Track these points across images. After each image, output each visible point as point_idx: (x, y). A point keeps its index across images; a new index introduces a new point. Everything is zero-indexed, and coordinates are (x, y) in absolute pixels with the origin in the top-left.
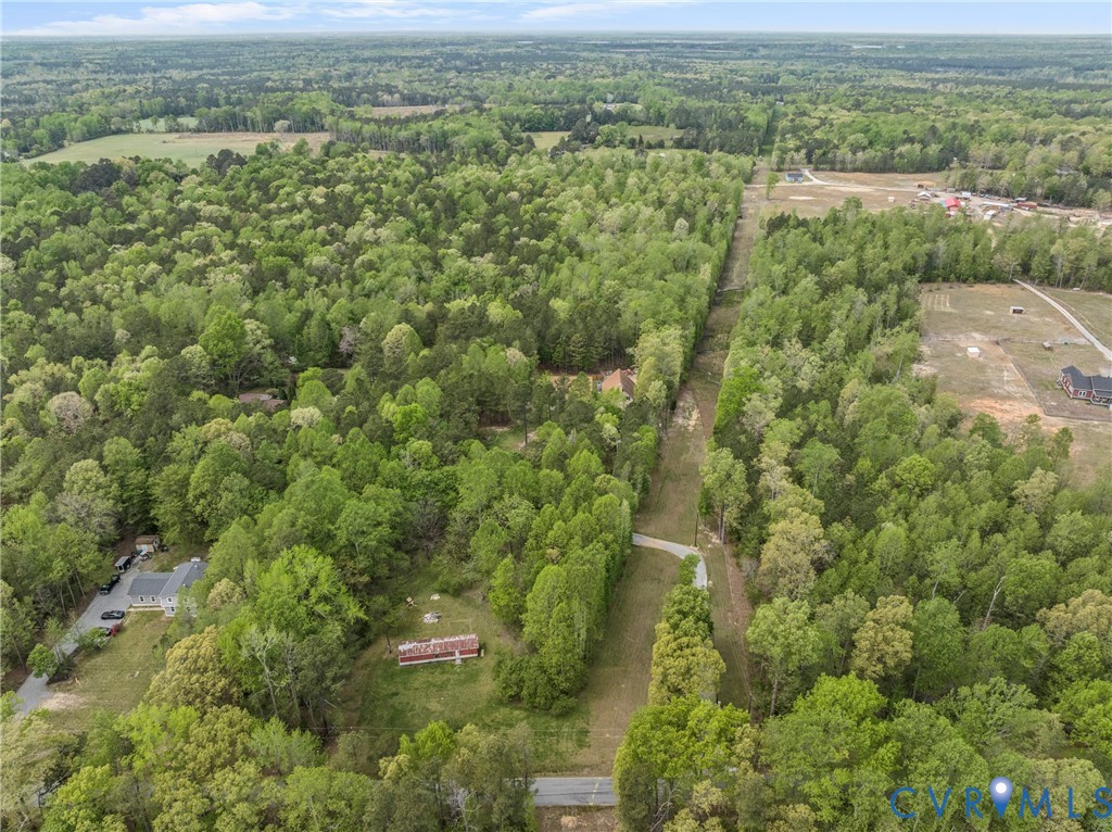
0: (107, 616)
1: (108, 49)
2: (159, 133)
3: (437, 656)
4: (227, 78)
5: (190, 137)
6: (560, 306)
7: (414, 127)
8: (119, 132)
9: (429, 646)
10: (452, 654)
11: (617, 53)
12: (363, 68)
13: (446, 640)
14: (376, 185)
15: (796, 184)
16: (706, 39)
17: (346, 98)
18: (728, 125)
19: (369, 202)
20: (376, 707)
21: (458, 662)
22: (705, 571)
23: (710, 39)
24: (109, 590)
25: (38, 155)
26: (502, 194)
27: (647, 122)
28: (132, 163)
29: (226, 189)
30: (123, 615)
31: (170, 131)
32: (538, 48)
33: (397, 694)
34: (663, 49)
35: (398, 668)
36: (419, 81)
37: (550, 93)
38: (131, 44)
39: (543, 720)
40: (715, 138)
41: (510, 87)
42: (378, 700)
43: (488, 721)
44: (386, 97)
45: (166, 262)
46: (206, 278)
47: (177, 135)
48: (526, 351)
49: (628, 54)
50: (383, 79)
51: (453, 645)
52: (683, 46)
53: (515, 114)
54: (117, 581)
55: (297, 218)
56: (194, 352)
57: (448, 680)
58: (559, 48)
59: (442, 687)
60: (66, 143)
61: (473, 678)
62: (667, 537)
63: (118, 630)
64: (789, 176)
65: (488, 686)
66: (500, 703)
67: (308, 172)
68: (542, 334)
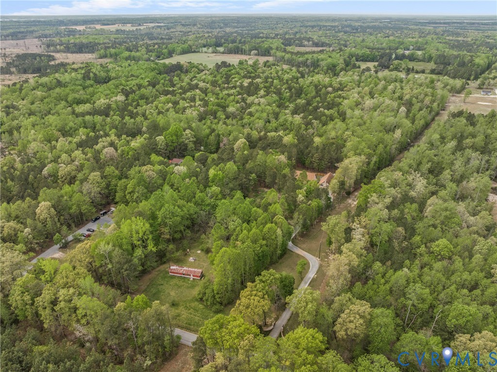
0: (89, 230)
1: (209, 19)
2: (208, 53)
3: (184, 275)
4: (247, 32)
5: (219, 55)
6: (317, 140)
7: (306, 56)
8: (195, 52)
9: (181, 270)
10: (190, 275)
11: (429, 26)
12: (304, 30)
13: (190, 269)
14: (272, 80)
15: (486, 96)
16: (484, 20)
17: (288, 43)
18: (462, 64)
19: (265, 87)
20: (152, 287)
21: (191, 279)
22: (316, 270)
23: (487, 20)
24: (94, 221)
25: (162, 59)
26: (324, 88)
27: (423, 60)
28: (187, 64)
29: (214, 77)
30: (93, 231)
31: (213, 53)
32: (390, 23)
33: (162, 285)
34: (456, 25)
35: (169, 275)
36: (325, 36)
37: (381, 44)
38: (219, 17)
39: (208, 312)
40: (451, 70)
41: (363, 40)
42: (155, 285)
43: (188, 305)
44: (306, 43)
45: (175, 103)
46: (185, 112)
47: (214, 54)
48: (289, 158)
49: (435, 27)
50: (310, 35)
51: (191, 271)
52: (467, 23)
53: (356, 53)
54: (98, 219)
55: (232, 91)
56: (159, 139)
57: (183, 285)
58: (400, 23)
59: (179, 287)
60: (174, 55)
61: (193, 287)
62: (309, 251)
63: (89, 236)
64: (483, 91)
65: (196, 292)
66: (197, 300)
67: (248, 72)
68: (303, 152)
